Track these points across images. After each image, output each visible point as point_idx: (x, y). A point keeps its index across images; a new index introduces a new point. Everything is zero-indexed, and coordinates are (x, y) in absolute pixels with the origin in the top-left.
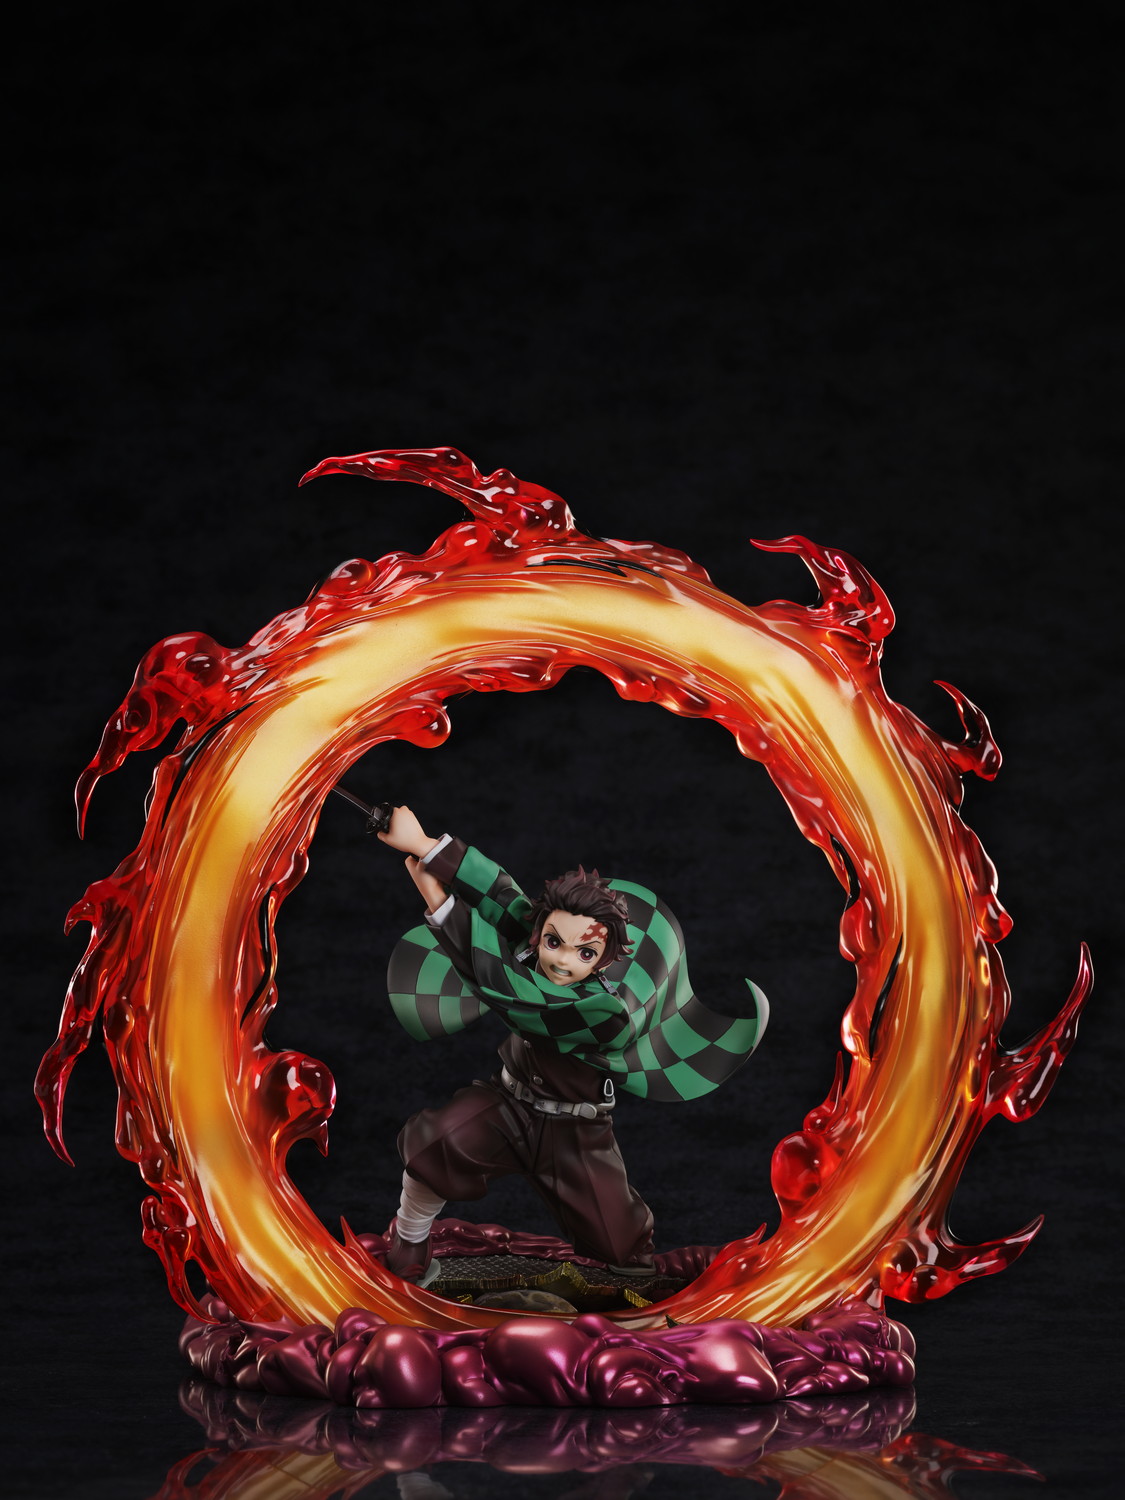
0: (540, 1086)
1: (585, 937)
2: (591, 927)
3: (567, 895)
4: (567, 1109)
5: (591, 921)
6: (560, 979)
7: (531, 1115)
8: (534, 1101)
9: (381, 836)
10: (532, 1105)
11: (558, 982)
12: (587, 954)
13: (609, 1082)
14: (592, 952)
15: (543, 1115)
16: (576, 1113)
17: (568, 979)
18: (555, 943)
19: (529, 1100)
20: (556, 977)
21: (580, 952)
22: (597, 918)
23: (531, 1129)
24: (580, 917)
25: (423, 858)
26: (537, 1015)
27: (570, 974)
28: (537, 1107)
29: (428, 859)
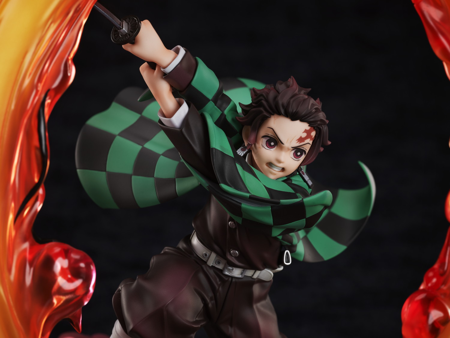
0: (236, 258)
1: (301, 140)
2: (306, 131)
3: (289, 103)
4: (249, 273)
5: (305, 126)
6: (275, 174)
7: (221, 279)
8: (224, 268)
9: (127, 47)
10: (221, 271)
11: (272, 177)
12: (299, 154)
13: (287, 253)
14: (302, 151)
15: (230, 279)
16: (255, 276)
17: (281, 174)
18: (272, 144)
19: (220, 267)
20: (271, 173)
21: (293, 152)
22: (310, 124)
23: (220, 289)
24: (298, 122)
25: (164, 68)
26: (269, 209)
27: (283, 169)
28: (227, 273)
29: (169, 69)
